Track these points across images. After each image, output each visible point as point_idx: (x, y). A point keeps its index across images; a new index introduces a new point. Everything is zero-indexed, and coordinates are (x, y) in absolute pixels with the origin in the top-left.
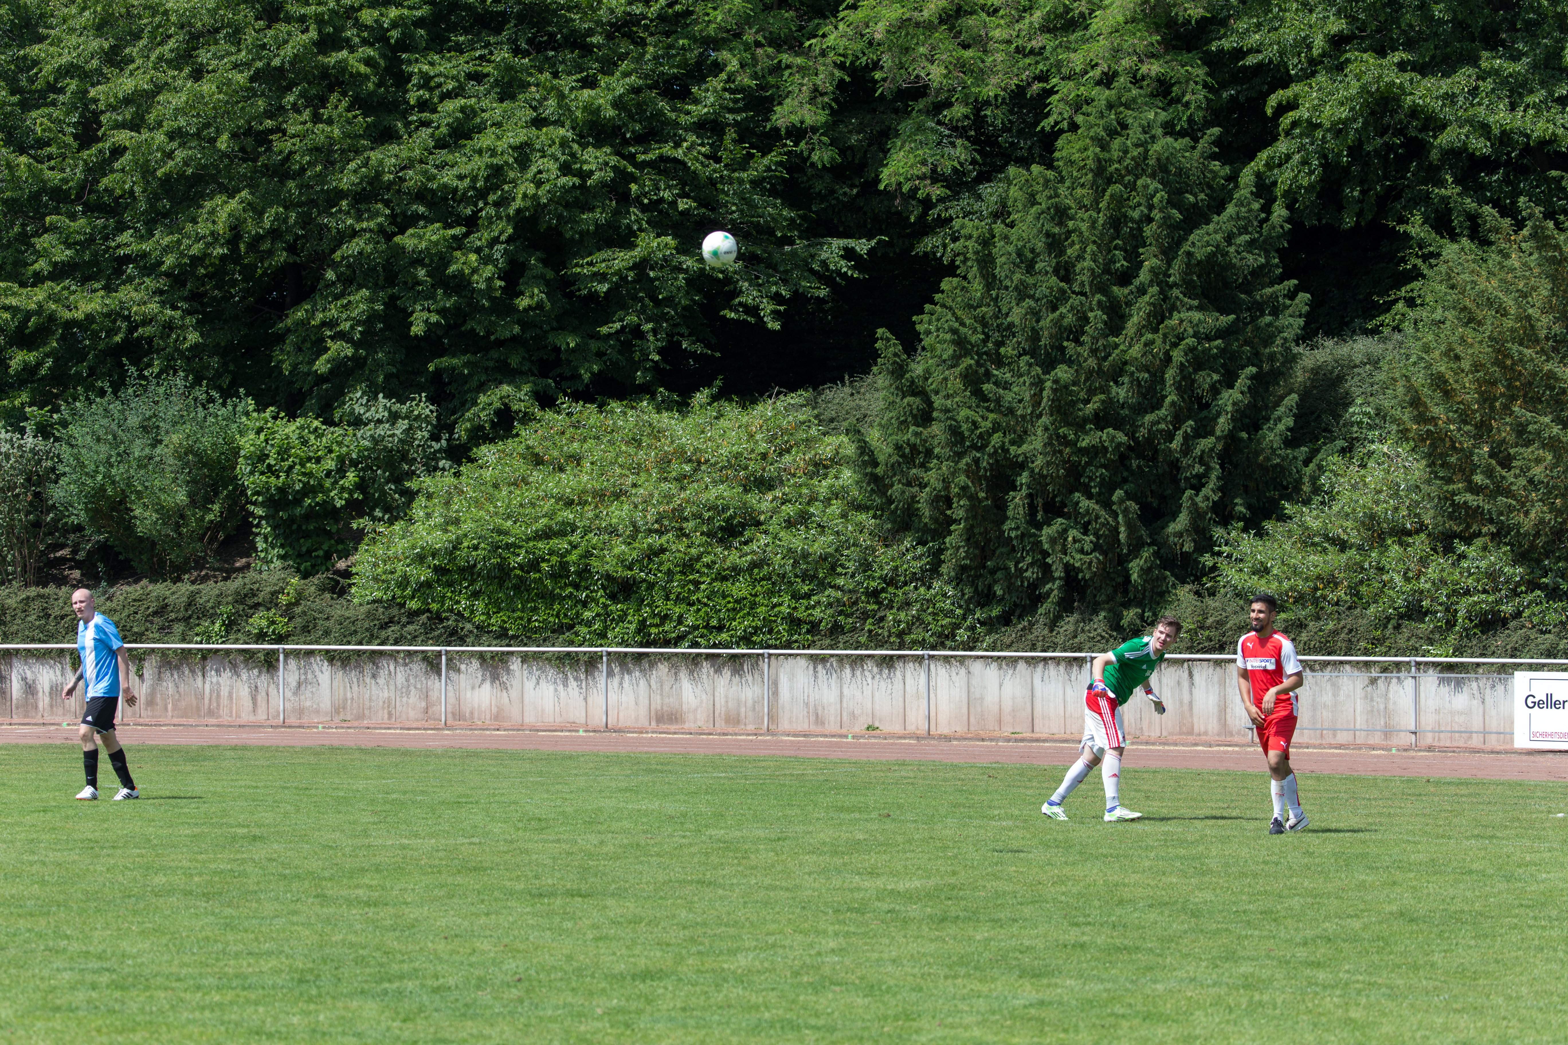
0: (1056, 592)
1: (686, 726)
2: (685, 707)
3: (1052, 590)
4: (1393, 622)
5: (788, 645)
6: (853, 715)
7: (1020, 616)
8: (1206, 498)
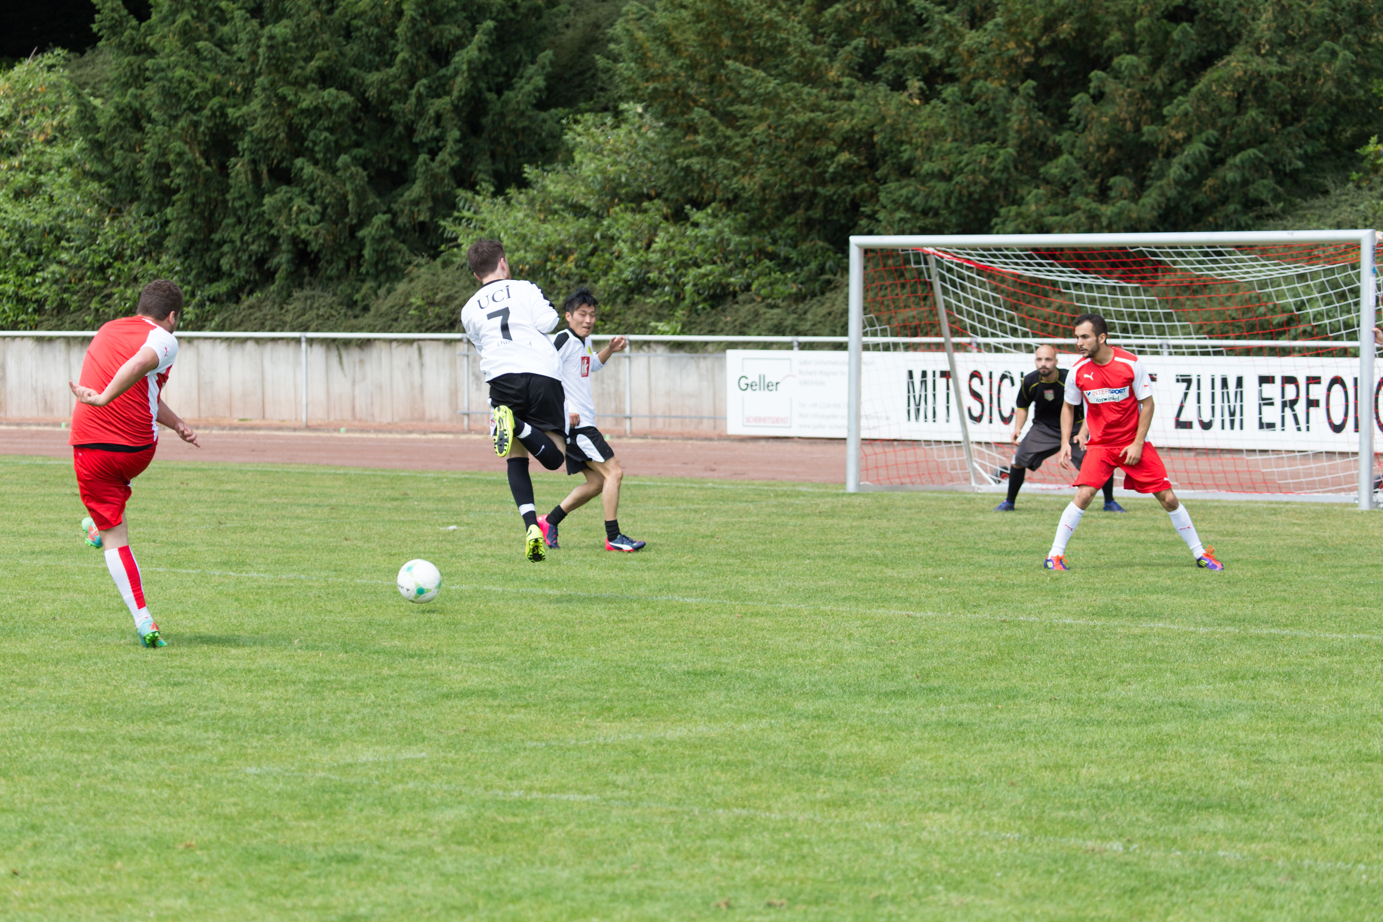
0: (284, 266)
3: (279, 264)
4: (623, 297)
5: (15, 327)
7: (251, 292)
8: (443, 163)
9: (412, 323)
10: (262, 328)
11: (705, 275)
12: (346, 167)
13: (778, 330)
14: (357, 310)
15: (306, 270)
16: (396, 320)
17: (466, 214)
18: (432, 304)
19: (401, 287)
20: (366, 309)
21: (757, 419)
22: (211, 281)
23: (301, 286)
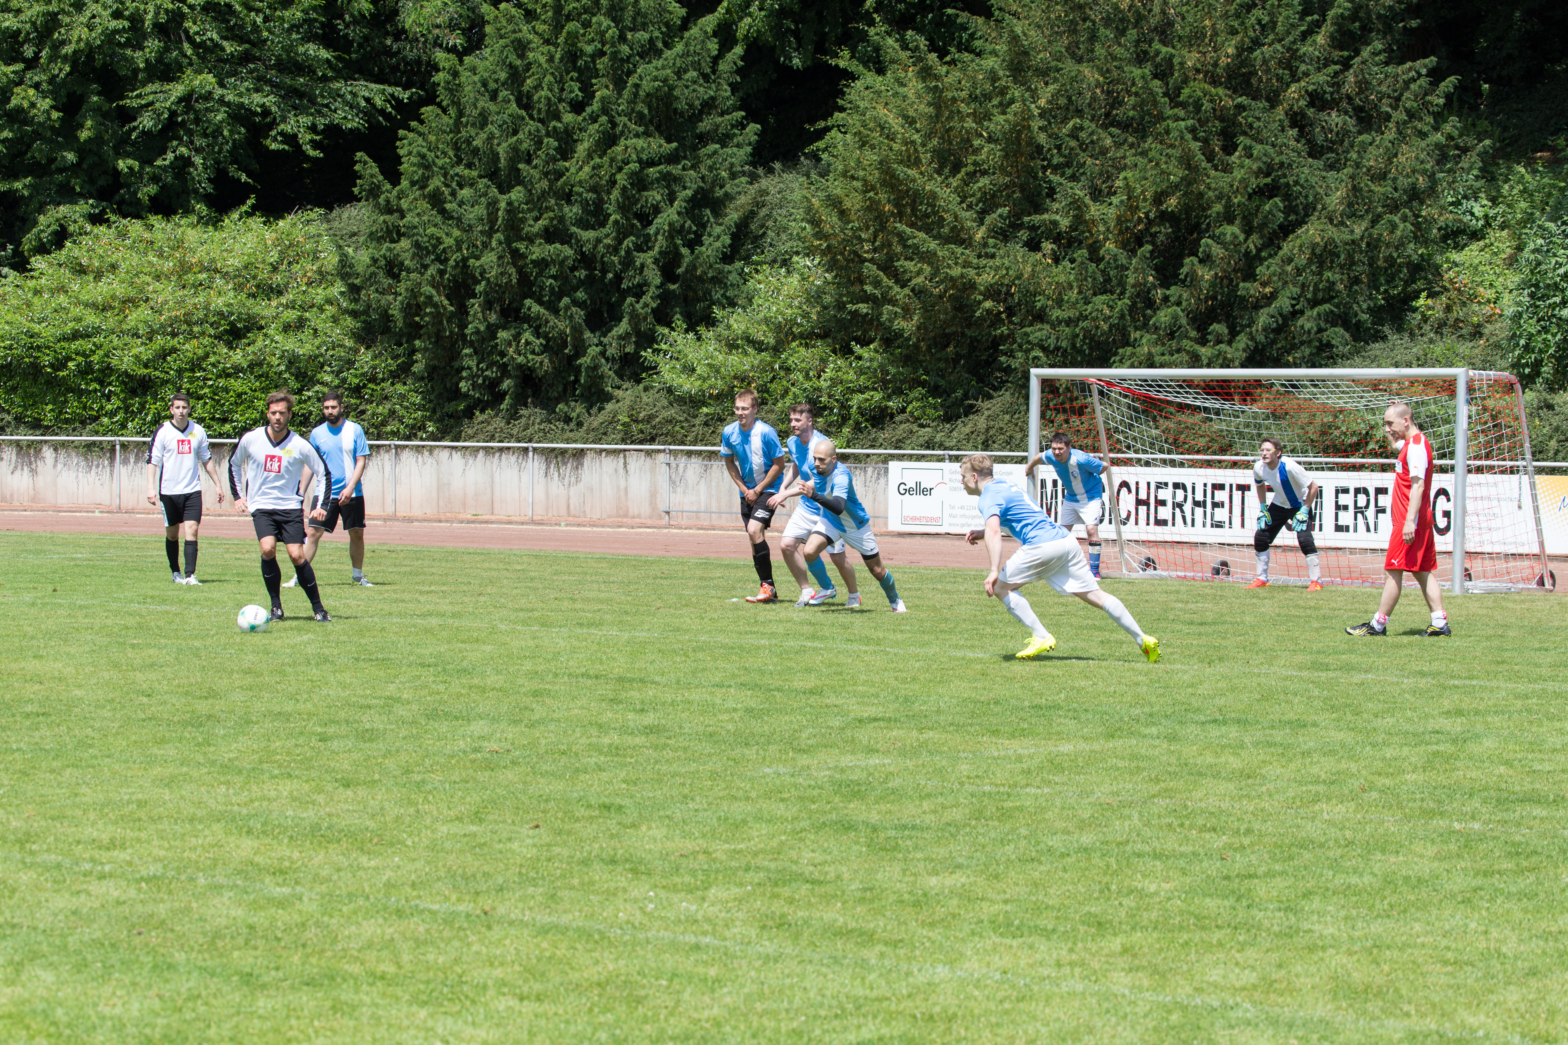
0: (512, 390)
3: (508, 388)
7: (482, 411)
8: (646, 305)
9: (619, 436)
10: (492, 438)
11: (867, 400)
12: (567, 308)
13: (929, 445)
14: (572, 425)
15: (530, 392)
16: (605, 434)
17: (664, 347)
18: (637, 421)
19: (610, 406)
20: (580, 424)
21: (914, 518)
22: (450, 400)
23: (526, 405)
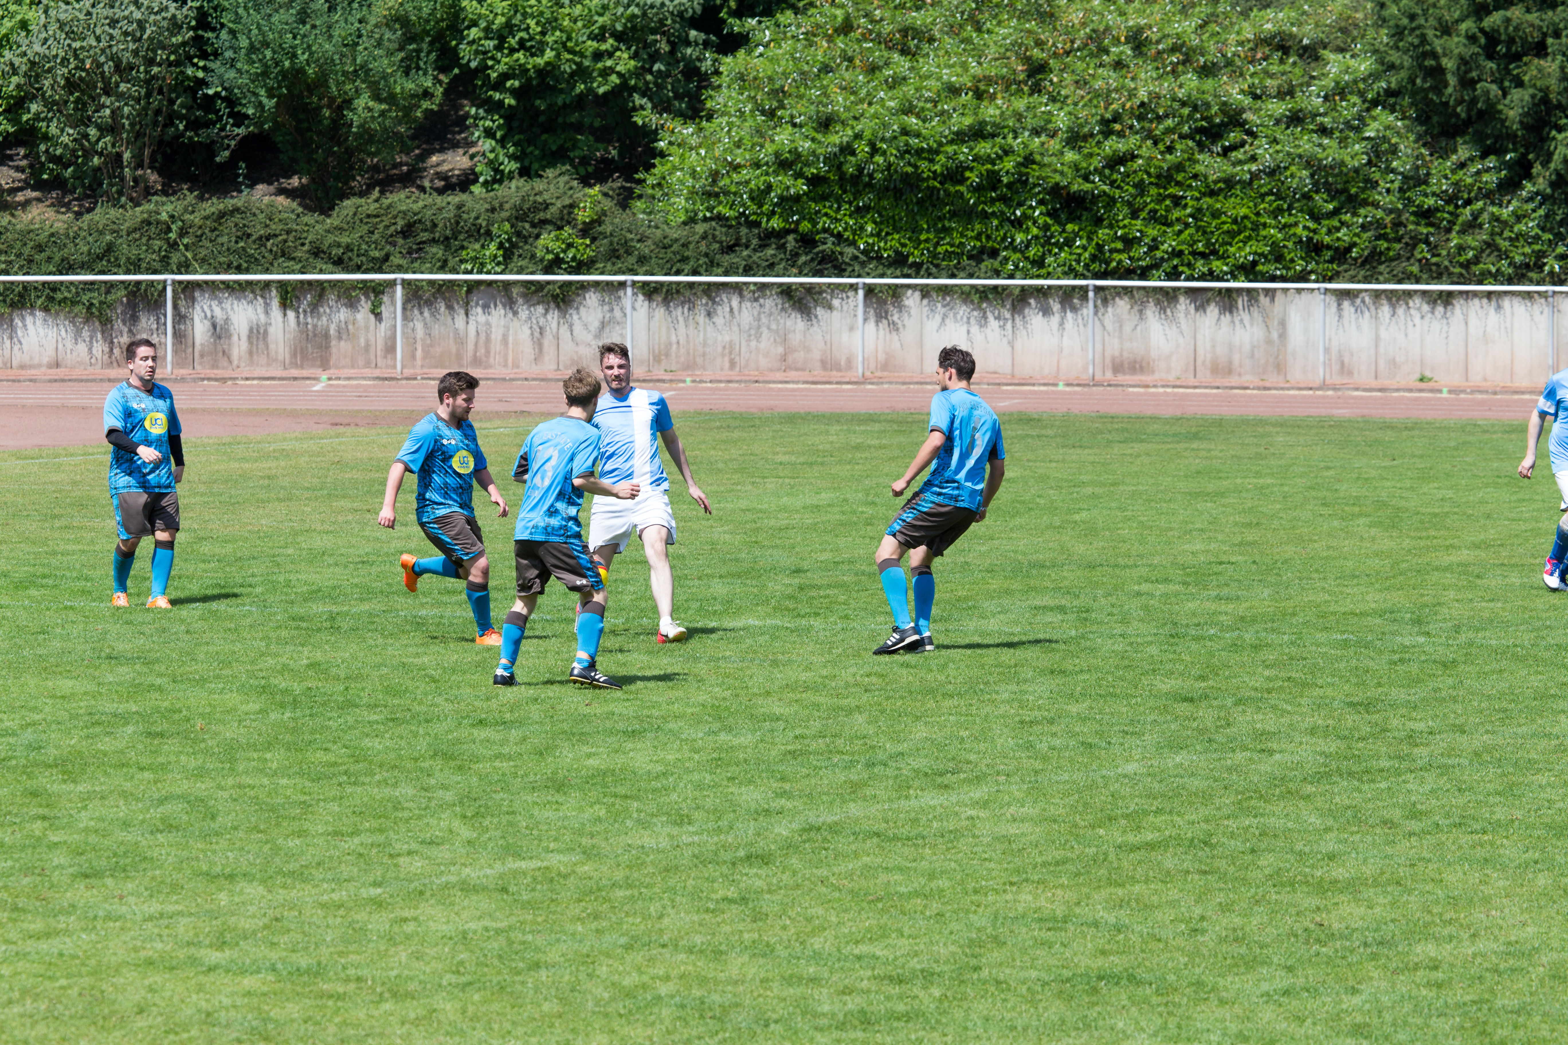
1: (1157, 376)
2: (1154, 354)
6: (1393, 364)
